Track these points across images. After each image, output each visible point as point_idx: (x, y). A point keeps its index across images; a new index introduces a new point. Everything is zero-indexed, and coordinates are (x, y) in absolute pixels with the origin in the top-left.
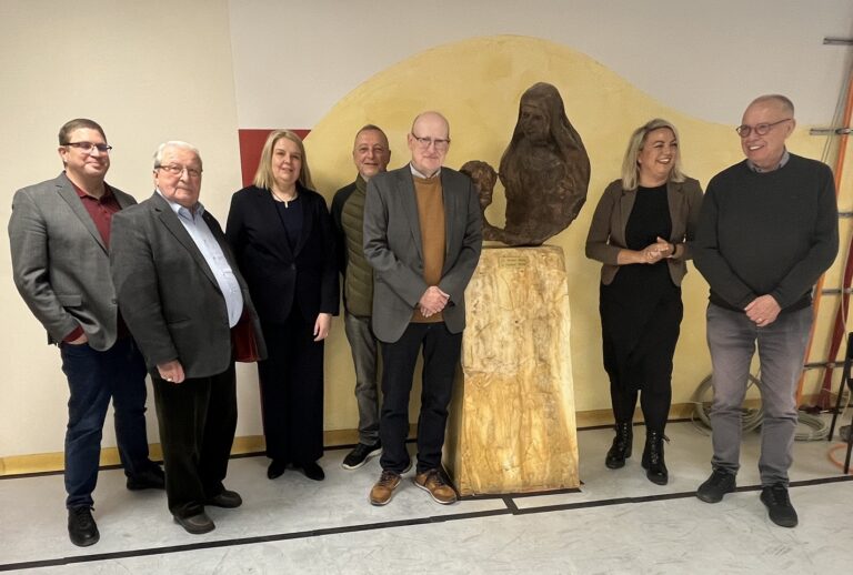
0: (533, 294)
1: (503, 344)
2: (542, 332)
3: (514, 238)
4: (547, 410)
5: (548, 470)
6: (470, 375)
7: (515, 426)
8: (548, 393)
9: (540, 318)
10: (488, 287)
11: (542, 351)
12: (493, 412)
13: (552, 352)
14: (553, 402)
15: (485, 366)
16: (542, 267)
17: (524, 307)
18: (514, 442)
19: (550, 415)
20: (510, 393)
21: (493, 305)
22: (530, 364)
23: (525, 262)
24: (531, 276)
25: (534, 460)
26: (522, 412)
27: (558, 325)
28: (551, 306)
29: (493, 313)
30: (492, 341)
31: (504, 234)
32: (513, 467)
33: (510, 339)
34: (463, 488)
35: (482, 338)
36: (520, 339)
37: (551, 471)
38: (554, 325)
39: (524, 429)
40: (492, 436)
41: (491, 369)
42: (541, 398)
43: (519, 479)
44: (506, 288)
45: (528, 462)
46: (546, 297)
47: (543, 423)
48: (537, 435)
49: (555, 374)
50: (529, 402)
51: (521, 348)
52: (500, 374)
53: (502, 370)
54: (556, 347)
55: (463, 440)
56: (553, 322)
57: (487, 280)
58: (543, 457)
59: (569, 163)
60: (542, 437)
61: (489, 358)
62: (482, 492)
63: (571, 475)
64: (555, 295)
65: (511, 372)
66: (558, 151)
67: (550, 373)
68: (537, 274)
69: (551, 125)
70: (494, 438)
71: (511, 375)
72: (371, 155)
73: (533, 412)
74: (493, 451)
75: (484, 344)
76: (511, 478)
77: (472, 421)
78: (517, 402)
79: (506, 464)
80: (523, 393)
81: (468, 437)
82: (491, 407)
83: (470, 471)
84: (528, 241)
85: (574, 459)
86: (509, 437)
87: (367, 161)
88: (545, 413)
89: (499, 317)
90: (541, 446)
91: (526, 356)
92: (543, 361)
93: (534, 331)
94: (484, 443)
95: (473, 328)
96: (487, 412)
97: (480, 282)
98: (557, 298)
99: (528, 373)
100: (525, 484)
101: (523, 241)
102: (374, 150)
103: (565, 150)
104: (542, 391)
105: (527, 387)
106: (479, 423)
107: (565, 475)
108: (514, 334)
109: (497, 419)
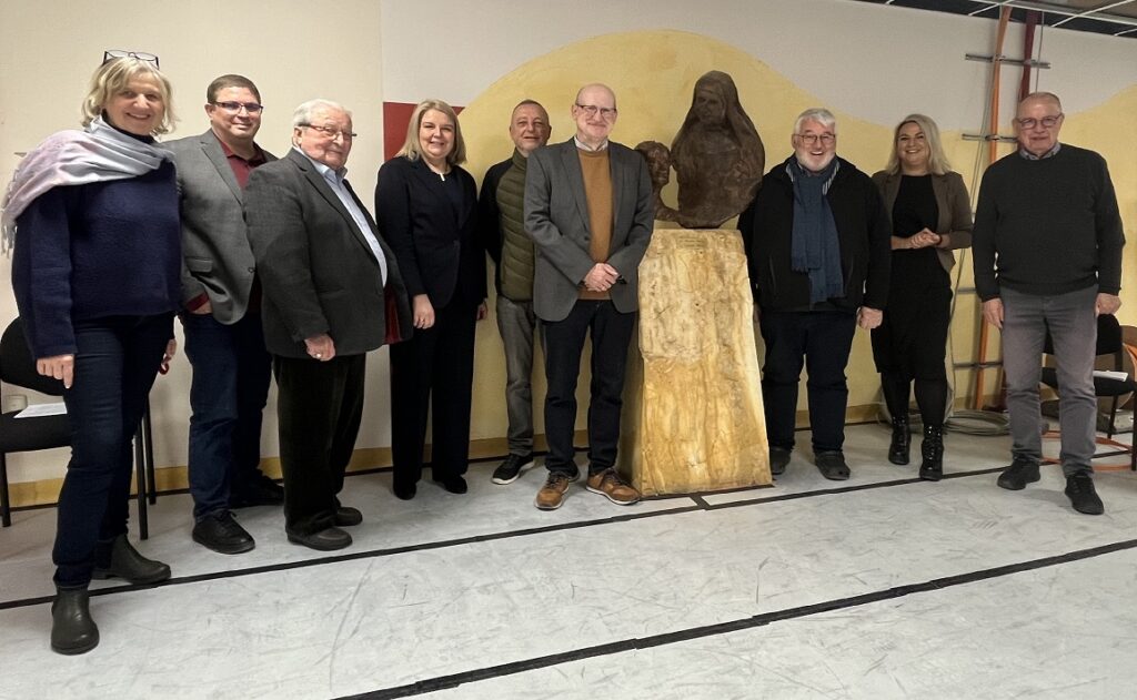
0: (714, 276)
1: (684, 328)
2: (725, 316)
3: (690, 220)
4: (733, 398)
5: (737, 464)
6: (650, 360)
7: (700, 417)
8: (734, 380)
9: (722, 301)
10: (667, 269)
11: (725, 335)
12: (676, 399)
13: (735, 337)
14: (739, 390)
15: (665, 351)
16: (721, 250)
17: (705, 290)
18: (700, 433)
19: (737, 404)
20: (694, 379)
21: (673, 287)
22: (714, 349)
23: (703, 244)
24: (710, 258)
25: (721, 455)
26: (707, 400)
27: (740, 308)
28: (732, 288)
29: (673, 296)
30: (672, 324)
31: (680, 216)
32: (699, 463)
33: (691, 321)
34: (644, 488)
35: (662, 321)
36: (702, 322)
37: (740, 465)
38: (736, 308)
39: (709, 419)
40: (676, 427)
41: (672, 353)
42: (727, 386)
43: (707, 477)
44: (685, 269)
45: (715, 456)
46: (726, 279)
47: (730, 413)
48: (724, 427)
49: (739, 359)
50: (714, 390)
51: (703, 332)
52: (682, 359)
53: (684, 355)
54: (740, 332)
55: (644, 433)
56: (735, 306)
57: (665, 262)
58: (732, 450)
59: (744, 148)
60: (730, 428)
61: (670, 343)
62: (666, 492)
63: (762, 470)
64: (735, 278)
65: (693, 356)
66: (733, 136)
67: (734, 360)
68: (716, 256)
69: (727, 110)
70: (678, 430)
71: (693, 360)
72: (531, 128)
73: (718, 400)
74: (677, 445)
75: (664, 327)
76: (698, 475)
77: (653, 411)
78: (701, 390)
79: (692, 459)
80: (707, 380)
81: (649, 428)
82: (674, 394)
83: (652, 467)
84: (704, 223)
85: (764, 452)
86: (694, 429)
87: (527, 134)
88: (731, 401)
89: (679, 300)
90: (728, 437)
91: (709, 340)
92: (727, 346)
93: (716, 314)
94: (668, 435)
95: (652, 309)
96: (670, 400)
97: (657, 262)
98: (738, 282)
99: (712, 358)
100: (713, 482)
101: (699, 223)
102: (534, 124)
103: (740, 135)
104: (727, 378)
105: (712, 375)
106: (661, 412)
107: (756, 470)
108: (695, 317)
109: (680, 408)
